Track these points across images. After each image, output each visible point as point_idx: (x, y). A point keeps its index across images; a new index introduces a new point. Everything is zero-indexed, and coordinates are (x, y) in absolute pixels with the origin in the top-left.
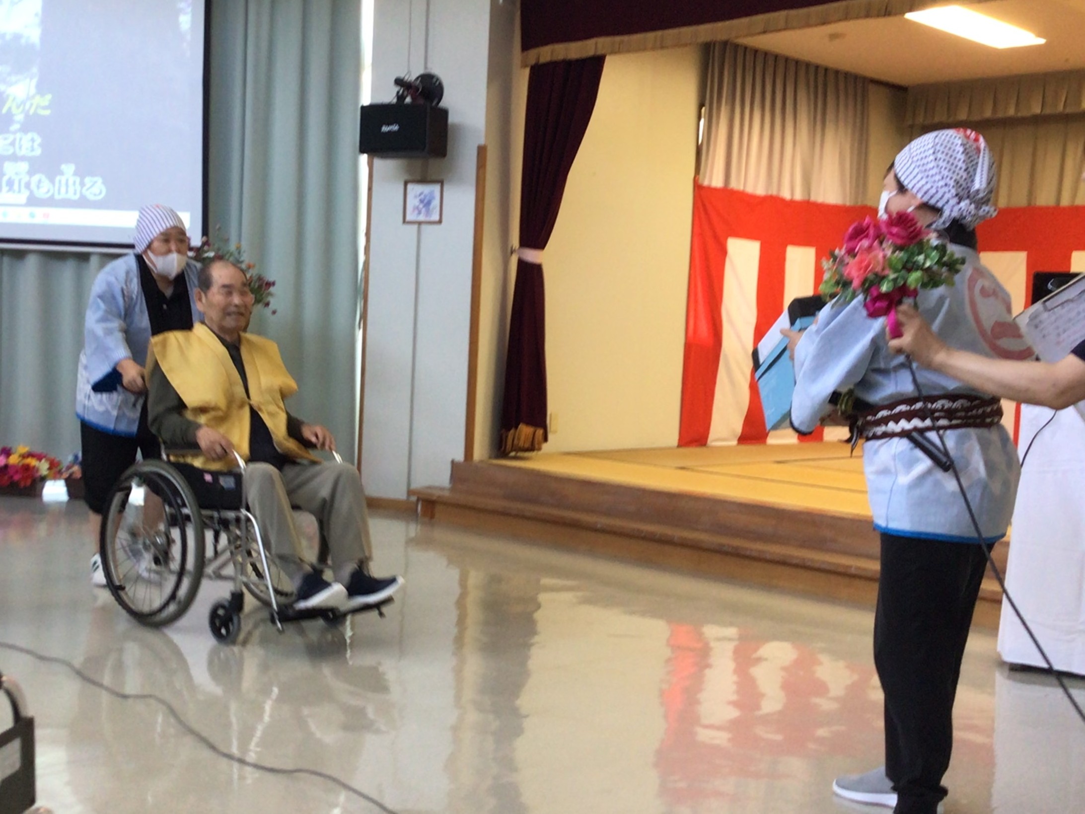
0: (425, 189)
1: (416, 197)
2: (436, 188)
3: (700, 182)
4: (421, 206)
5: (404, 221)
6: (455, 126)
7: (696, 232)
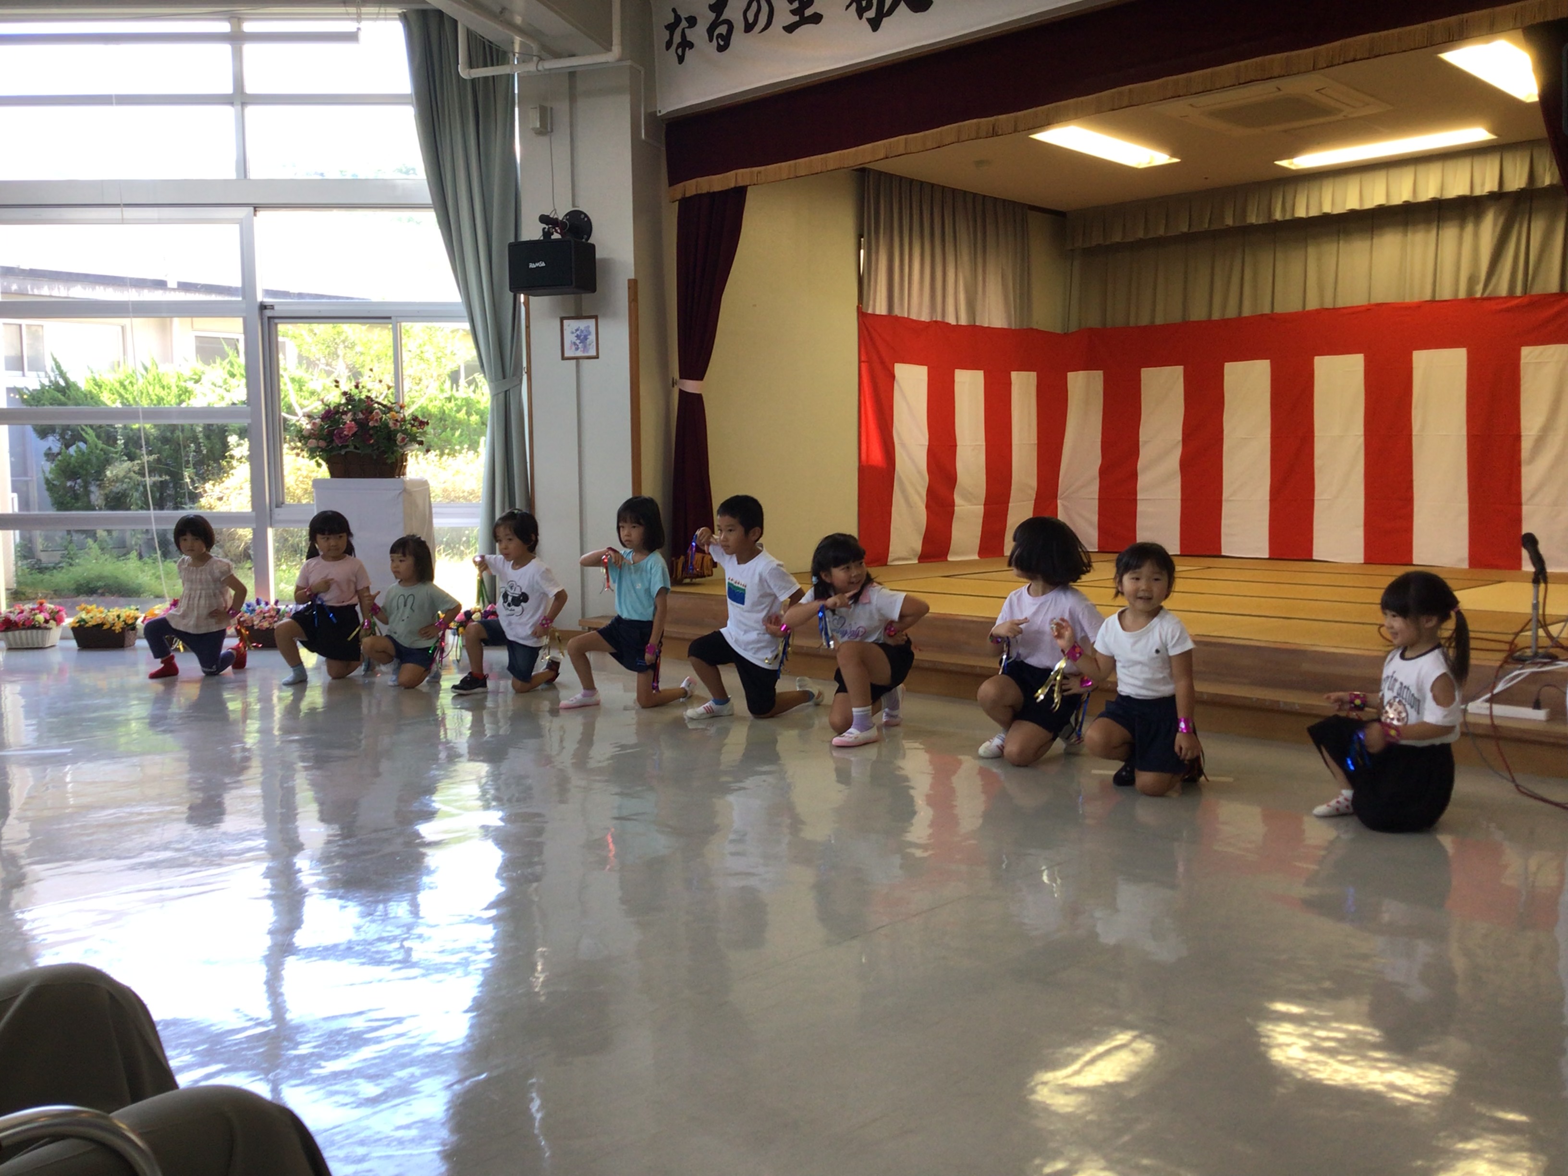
0: (582, 324)
1: (573, 333)
2: (592, 322)
3: (864, 310)
4: (578, 342)
5: (563, 358)
6: (605, 261)
7: (863, 359)
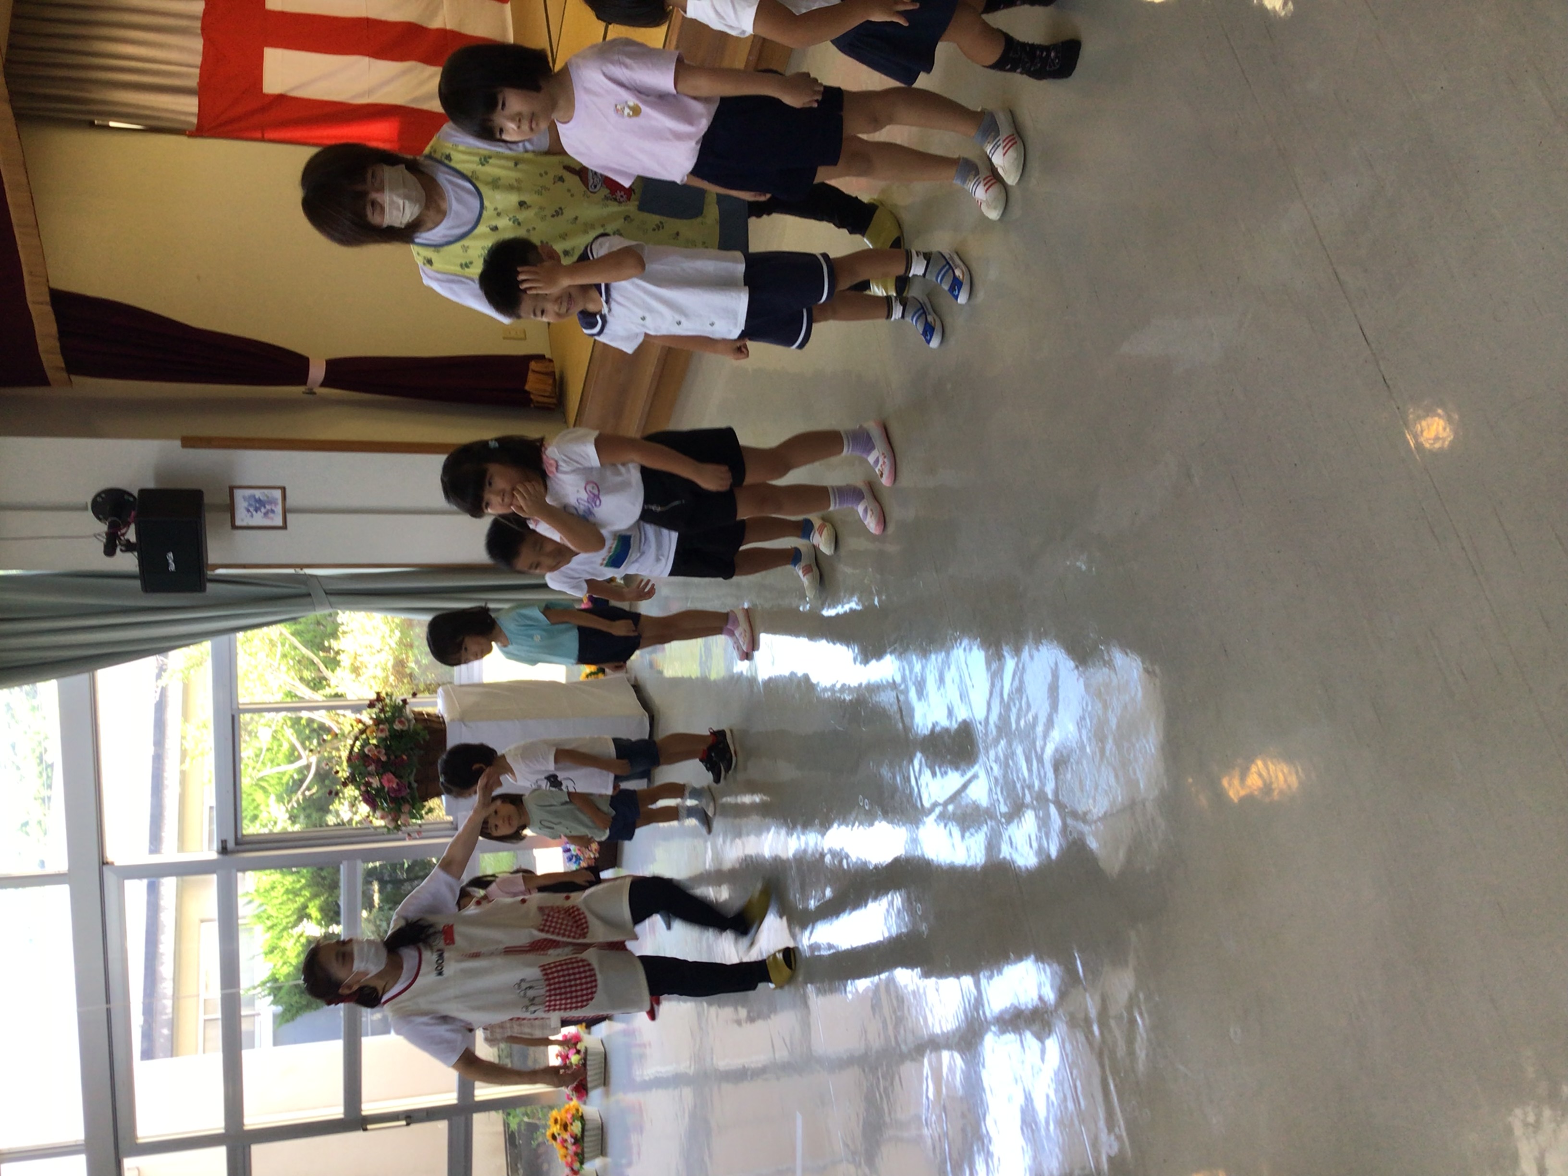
0: (241, 506)
1: (252, 516)
2: (239, 494)
3: (194, 128)
4: (263, 510)
5: (284, 527)
6: (158, 476)
7: (259, 135)
